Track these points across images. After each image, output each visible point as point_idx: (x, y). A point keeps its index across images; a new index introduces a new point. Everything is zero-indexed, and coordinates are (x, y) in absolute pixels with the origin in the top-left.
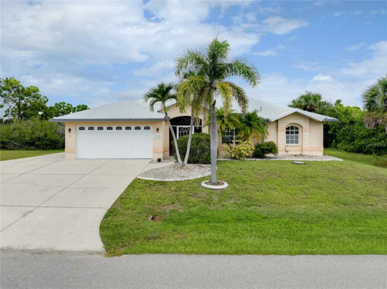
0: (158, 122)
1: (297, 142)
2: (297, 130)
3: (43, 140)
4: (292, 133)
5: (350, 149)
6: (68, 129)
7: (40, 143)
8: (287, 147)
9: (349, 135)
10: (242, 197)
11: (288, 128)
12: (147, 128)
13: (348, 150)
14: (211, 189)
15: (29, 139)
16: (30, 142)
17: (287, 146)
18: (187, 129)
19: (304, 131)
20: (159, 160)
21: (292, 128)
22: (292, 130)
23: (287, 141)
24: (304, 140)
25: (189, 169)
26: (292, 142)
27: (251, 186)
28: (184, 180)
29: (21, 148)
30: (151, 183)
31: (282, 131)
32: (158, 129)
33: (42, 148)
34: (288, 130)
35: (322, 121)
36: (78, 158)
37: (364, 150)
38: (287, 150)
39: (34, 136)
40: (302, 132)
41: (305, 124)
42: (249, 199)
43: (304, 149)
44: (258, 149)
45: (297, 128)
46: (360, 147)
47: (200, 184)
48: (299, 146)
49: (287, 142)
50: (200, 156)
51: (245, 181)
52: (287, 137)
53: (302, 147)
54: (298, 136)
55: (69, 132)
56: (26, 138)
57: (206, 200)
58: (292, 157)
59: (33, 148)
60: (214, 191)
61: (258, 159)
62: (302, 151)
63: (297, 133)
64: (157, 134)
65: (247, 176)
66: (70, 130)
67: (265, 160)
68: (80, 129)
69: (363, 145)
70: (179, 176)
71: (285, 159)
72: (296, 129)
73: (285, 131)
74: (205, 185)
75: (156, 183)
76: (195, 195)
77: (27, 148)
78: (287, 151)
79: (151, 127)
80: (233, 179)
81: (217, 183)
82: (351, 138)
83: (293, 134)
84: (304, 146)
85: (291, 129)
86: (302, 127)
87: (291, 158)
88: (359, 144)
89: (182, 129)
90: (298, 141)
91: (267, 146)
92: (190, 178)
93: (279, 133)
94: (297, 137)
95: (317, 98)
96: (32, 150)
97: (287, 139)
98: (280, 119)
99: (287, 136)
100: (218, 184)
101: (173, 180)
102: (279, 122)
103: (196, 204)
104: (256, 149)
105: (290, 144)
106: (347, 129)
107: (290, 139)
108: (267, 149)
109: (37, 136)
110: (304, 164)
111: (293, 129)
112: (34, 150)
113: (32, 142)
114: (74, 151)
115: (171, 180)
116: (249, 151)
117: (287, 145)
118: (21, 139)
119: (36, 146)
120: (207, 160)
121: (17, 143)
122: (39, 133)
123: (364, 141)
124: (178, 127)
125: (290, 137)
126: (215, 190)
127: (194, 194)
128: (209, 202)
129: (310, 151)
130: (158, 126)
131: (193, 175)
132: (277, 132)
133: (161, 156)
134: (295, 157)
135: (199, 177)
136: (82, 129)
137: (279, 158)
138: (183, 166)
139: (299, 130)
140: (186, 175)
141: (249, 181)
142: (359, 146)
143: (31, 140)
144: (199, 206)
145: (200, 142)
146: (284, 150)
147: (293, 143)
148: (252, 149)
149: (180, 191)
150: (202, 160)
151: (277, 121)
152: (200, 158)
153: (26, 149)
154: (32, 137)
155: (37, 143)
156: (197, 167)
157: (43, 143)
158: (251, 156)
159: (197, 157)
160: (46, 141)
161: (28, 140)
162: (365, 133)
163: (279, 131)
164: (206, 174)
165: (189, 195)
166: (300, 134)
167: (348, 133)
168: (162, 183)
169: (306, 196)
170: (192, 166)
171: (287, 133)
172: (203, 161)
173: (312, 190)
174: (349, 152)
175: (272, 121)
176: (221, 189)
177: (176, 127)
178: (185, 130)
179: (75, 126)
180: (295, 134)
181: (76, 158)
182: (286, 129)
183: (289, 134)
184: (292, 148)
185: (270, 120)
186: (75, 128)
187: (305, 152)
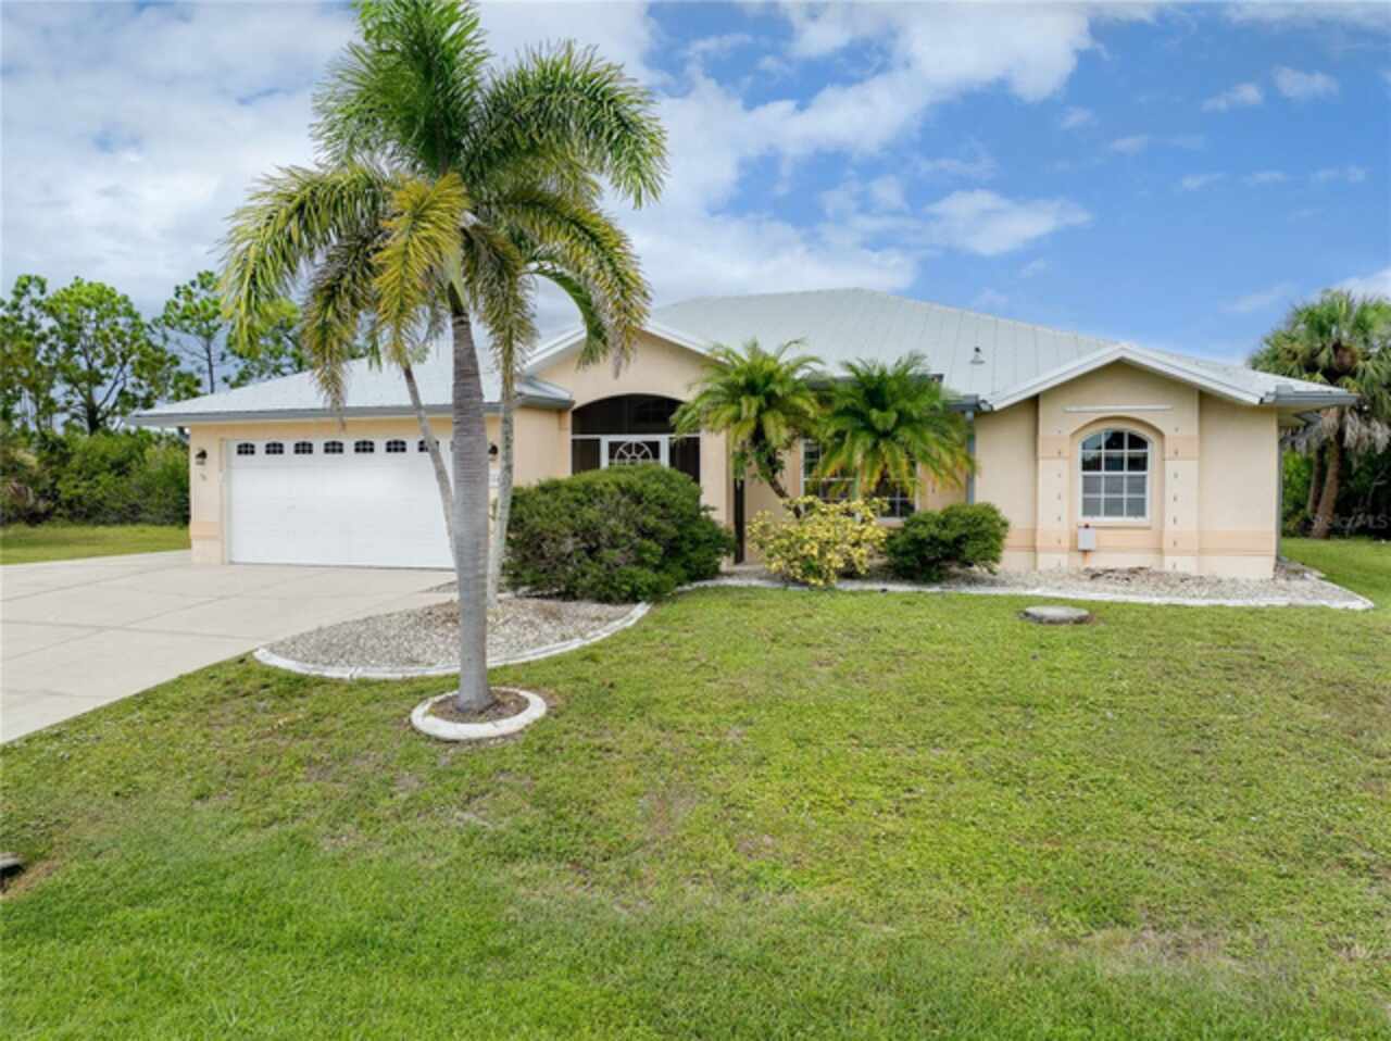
1: (1138, 508)
2: (1137, 452)
4: (1114, 464)
6: (199, 453)
8: (1083, 532)
17: (1087, 526)
18: (639, 447)
19: (1169, 453)
21: (1115, 439)
22: (1115, 453)
23: (1085, 501)
24: (1169, 496)
26: (1113, 508)
31: (1063, 454)
32: (494, 450)
34: (1092, 453)
36: (234, 559)
38: (1082, 546)
40: (1164, 459)
41: (1172, 423)
43: (1167, 544)
45: (1137, 442)
48: (1148, 528)
49: (1090, 508)
52: (1089, 486)
53: (1161, 534)
54: (1144, 477)
55: (202, 463)
62: (1154, 552)
63: (1139, 463)
66: (203, 455)
68: (240, 452)
72: (1130, 447)
73: (1076, 454)
78: (1085, 552)
83: (1120, 467)
84: (1168, 527)
85: (1111, 447)
86: (1160, 434)
89: (621, 449)
90: (1143, 501)
91: (944, 524)
93: (1041, 462)
94: (1139, 486)
97: (1089, 496)
99: (1085, 477)
102: (1043, 406)
105: (1101, 520)
107: (1103, 496)
111: (1122, 448)
114: (221, 534)
117: (1089, 520)
124: (606, 440)
125: (1103, 483)
129: (1201, 554)
132: (1036, 460)
136: (246, 449)
139: (1148, 450)
146: (1066, 543)
147: (1120, 514)
151: (1033, 403)
158: (863, 571)
163: (1041, 454)
166: (1151, 473)
171: (1089, 464)
175: (996, 408)
177: (598, 441)
178: (634, 454)
179: (222, 440)
180: (1130, 469)
181: (227, 560)
182: (1080, 447)
183: (1098, 468)
184: (1108, 538)
185: (984, 402)
186: (221, 446)
187: (1176, 559)
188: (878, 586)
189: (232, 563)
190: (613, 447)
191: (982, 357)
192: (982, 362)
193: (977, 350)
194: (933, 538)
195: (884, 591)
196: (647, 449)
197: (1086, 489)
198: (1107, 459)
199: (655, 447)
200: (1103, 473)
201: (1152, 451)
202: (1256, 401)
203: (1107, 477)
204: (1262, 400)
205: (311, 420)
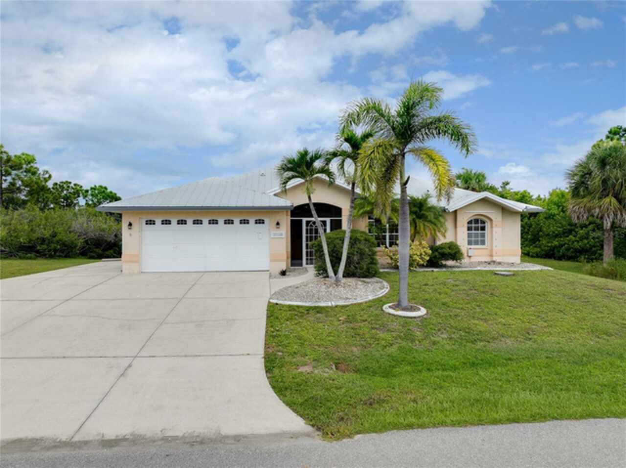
0: (278, 212)
1: (483, 243)
2: (483, 225)
3: (49, 243)
4: (476, 229)
5: (534, 253)
6: (128, 224)
7: (45, 247)
8: (470, 251)
9: (530, 233)
10: (456, 327)
11: (470, 222)
12: (260, 222)
13: (531, 254)
14: (404, 317)
15: (25, 241)
16: (27, 245)
17: (470, 249)
19: (494, 225)
20: (283, 273)
21: (476, 221)
22: (476, 225)
23: (468, 241)
24: (494, 239)
25: (350, 286)
26: (476, 243)
27: (459, 311)
28: (350, 303)
29: (11, 256)
30: (301, 310)
31: (463, 225)
32: (278, 224)
33: (47, 256)
34: (470, 225)
35: (521, 210)
36: (143, 271)
37: (557, 254)
38: (469, 255)
39: (35, 236)
40: (492, 227)
41: (495, 215)
42: (468, 330)
43: (494, 254)
44: (437, 253)
45: (483, 222)
46: (550, 250)
47: (382, 310)
48: (487, 249)
49: (470, 243)
50: (357, 265)
51: (447, 303)
52: (469, 236)
53: (492, 250)
54: (484, 233)
55: (130, 229)
56: (21, 240)
57: (404, 334)
58: (485, 265)
59: (33, 255)
60: (410, 320)
61: (435, 270)
62: (491, 256)
63: (483, 229)
64: (279, 232)
65: (443, 296)
66: (130, 224)
67: (444, 269)
68: (147, 224)
69: (556, 247)
70: (340, 298)
71: (476, 269)
72: (481, 223)
73: (466, 225)
74: (392, 311)
75: (309, 309)
76: (384, 328)
77: (22, 255)
78: (470, 257)
79: (266, 221)
80: (426, 300)
81: (409, 307)
82: (532, 237)
83: (478, 230)
84: (494, 248)
85: (475, 223)
86: (491, 220)
87: (485, 267)
88: (550, 245)
89: (311, 223)
90: (484, 240)
91: (450, 248)
92: (359, 301)
93: (458, 229)
94: (483, 236)
95: (481, 178)
96: (30, 258)
98: (460, 209)
99: (468, 233)
100: (411, 309)
101: (334, 304)
102: (458, 212)
103: (391, 342)
104: (432, 254)
105: (473, 246)
106: (526, 223)
107: (473, 239)
108: (450, 254)
109: (40, 235)
110: (514, 275)
111: (478, 223)
112: (35, 259)
113: (31, 245)
114: (137, 259)
115: (329, 304)
116: (423, 256)
117: (469, 247)
118: (12, 240)
119: (38, 252)
120: (369, 273)
121: (4, 248)
122: (43, 230)
123: (557, 241)
124: (304, 220)
125: (473, 235)
126: (411, 318)
127: (380, 326)
128: (409, 337)
129: (503, 255)
130: (278, 218)
131: (361, 297)
132: (456, 228)
133: (283, 266)
134: (489, 266)
135: (371, 298)
136: (151, 222)
137: (465, 267)
138: (337, 281)
139: (486, 224)
140: (350, 297)
141: (451, 303)
142: (549, 248)
143: (29, 242)
144: (397, 345)
145: (355, 243)
146: (466, 254)
147: (478, 244)
148: (426, 254)
149: (357, 321)
150: (361, 271)
151: (455, 212)
152: (356, 268)
153: (21, 258)
154: (31, 237)
155: (38, 248)
156: (360, 283)
157: (50, 248)
158: (425, 264)
159: (352, 266)
160: (54, 243)
161: (24, 243)
162: (559, 229)
163: (457, 226)
164: (379, 293)
165: (373, 328)
166: (487, 231)
167: (528, 230)
168: (319, 310)
169: (546, 324)
170: (351, 281)
171: (469, 229)
172: (363, 273)
173: (549, 314)
174: (532, 257)
175: (451, 211)
176: (419, 317)
177: (301, 221)
180: (481, 230)
181: (140, 271)
182: (467, 223)
183: (472, 230)
184: (476, 252)
185: (447, 209)
186: (139, 221)
187: (497, 257)
190: (308, 223)
193: (428, 191)
194: (449, 253)
195: (433, 271)
199: (324, 222)
200: (473, 232)
201: (488, 225)
203: (475, 233)
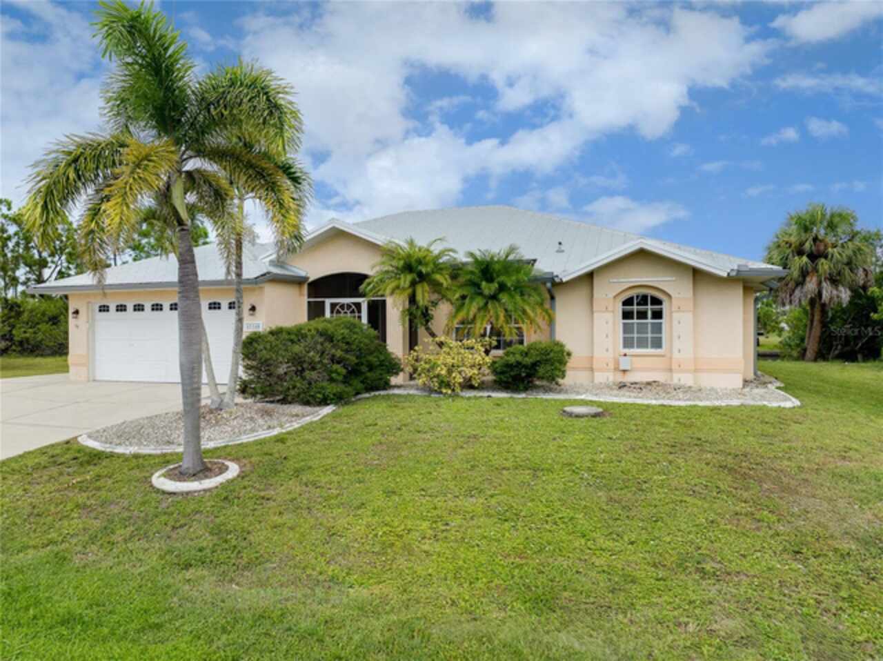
0: (253, 290)
1: (657, 343)
2: (656, 307)
4: (642, 315)
6: (74, 311)
8: (622, 359)
11: (628, 302)
17: (625, 355)
18: (349, 306)
19: (675, 308)
21: (643, 300)
22: (642, 308)
23: (625, 339)
24: (675, 334)
26: (642, 343)
31: (608, 308)
32: (253, 308)
34: (628, 308)
36: (96, 378)
38: (622, 367)
40: (671, 313)
41: (677, 291)
43: (675, 367)
45: (656, 301)
48: (663, 356)
49: (628, 343)
52: (627, 329)
53: (671, 360)
54: (661, 323)
55: (76, 318)
62: (671, 371)
63: (658, 315)
64: (253, 321)
66: (77, 312)
68: (100, 311)
72: (652, 304)
73: (619, 308)
78: (624, 371)
83: (646, 317)
84: (675, 355)
85: (638, 304)
86: (669, 296)
89: (338, 307)
90: (660, 338)
93: (595, 314)
94: (658, 329)
97: (627, 336)
99: (624, 324)
102: (596, 282)
105: (635, 351)
107: (635, 335)
111: (647, 305)
117: (627, 351)
124: (328, 302)
125: (635, 327)
129: (696, 371)
130: (253, 299)
132: (592, 312)
136: (104, 309)
139: (663, 306)
146: (612, 366)
147: (647, 347)
151: (590, 276)
163: (595, 309)
166: (665, 320)
171: (627, 315)
175: (564, 280)
177: (323, 302)
178: (346, 310)
179: (89, 303)
180: (653, 318)
181: (91, 379)
182: (621, 304)
183: (632, 318)
184: (639, 362)
185: (557, 276)
186: (88, 308)
187: (680, 375)
188: (486, 394)
189: (94, 380)
190: (333, 306)
191: (563, 248)
192: (563, 251)
193: (560, 243)
195: (489, 396)
196: (353, 307)
197: (625, 331)
198: (638, 312)
199: (358, 305)
200: (635, 321)
201: (665, 307)
202: (725, 275)
203: (638, 324)
204: (729, 274)
205: (142, 290)
